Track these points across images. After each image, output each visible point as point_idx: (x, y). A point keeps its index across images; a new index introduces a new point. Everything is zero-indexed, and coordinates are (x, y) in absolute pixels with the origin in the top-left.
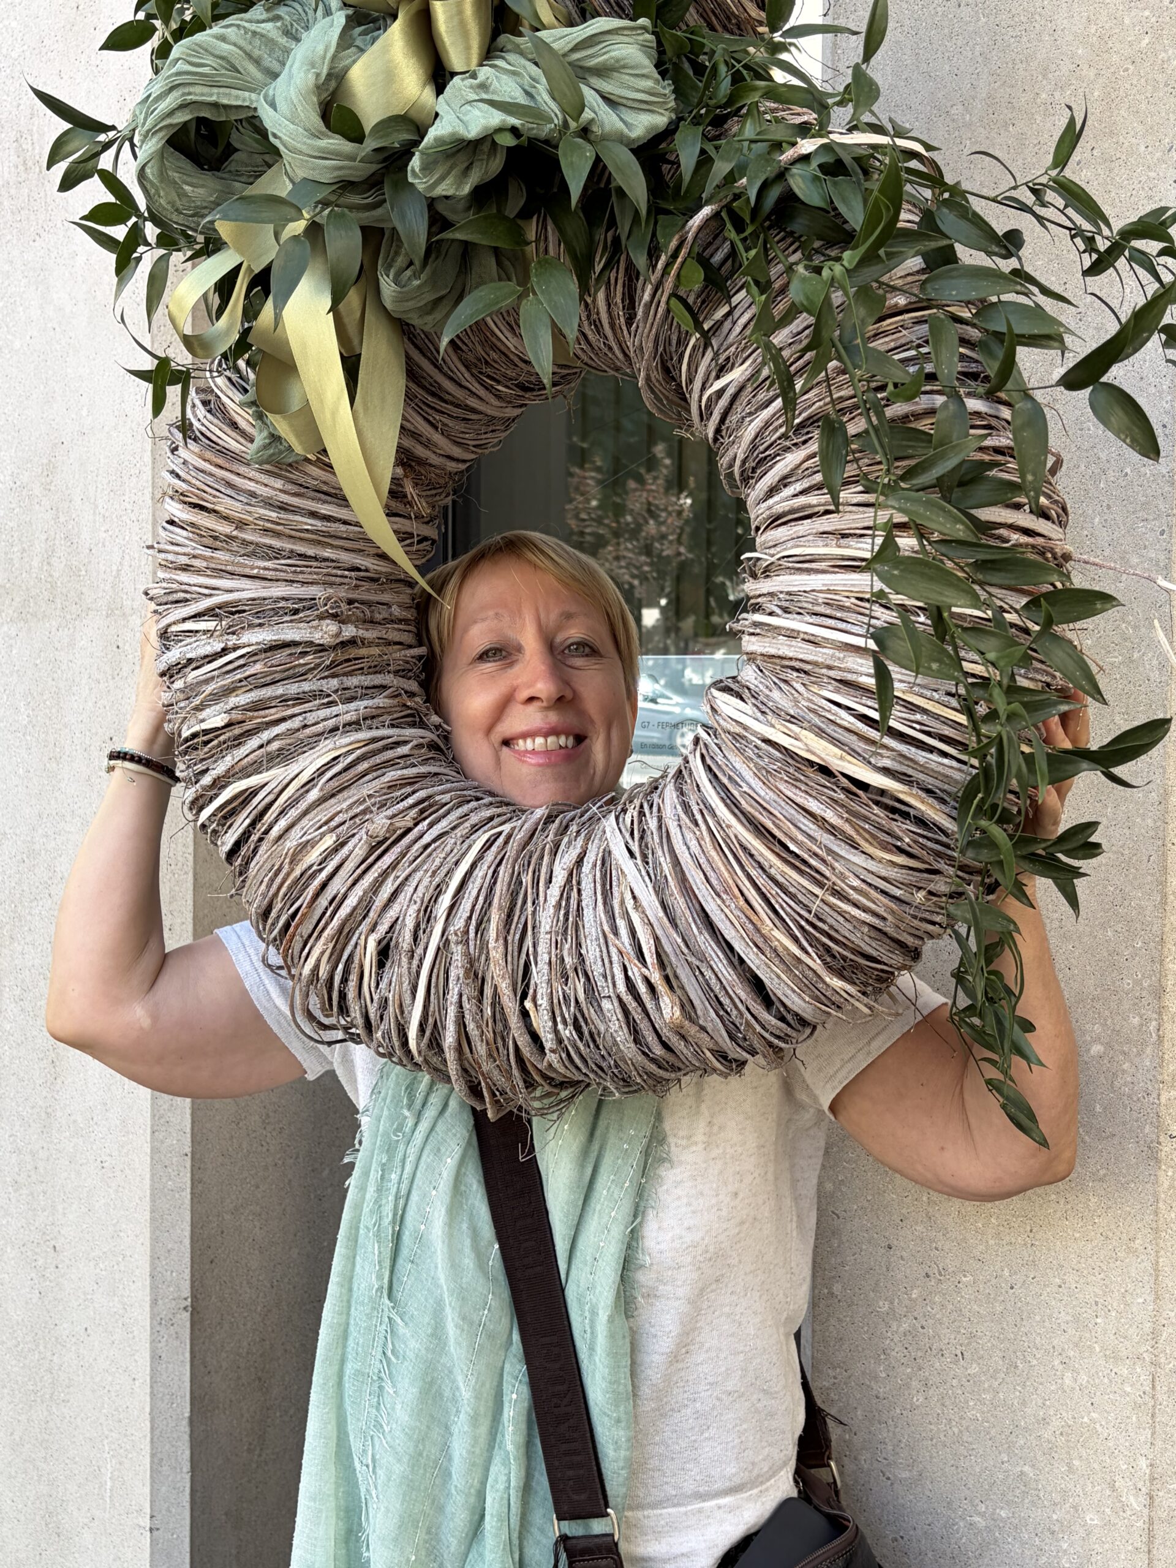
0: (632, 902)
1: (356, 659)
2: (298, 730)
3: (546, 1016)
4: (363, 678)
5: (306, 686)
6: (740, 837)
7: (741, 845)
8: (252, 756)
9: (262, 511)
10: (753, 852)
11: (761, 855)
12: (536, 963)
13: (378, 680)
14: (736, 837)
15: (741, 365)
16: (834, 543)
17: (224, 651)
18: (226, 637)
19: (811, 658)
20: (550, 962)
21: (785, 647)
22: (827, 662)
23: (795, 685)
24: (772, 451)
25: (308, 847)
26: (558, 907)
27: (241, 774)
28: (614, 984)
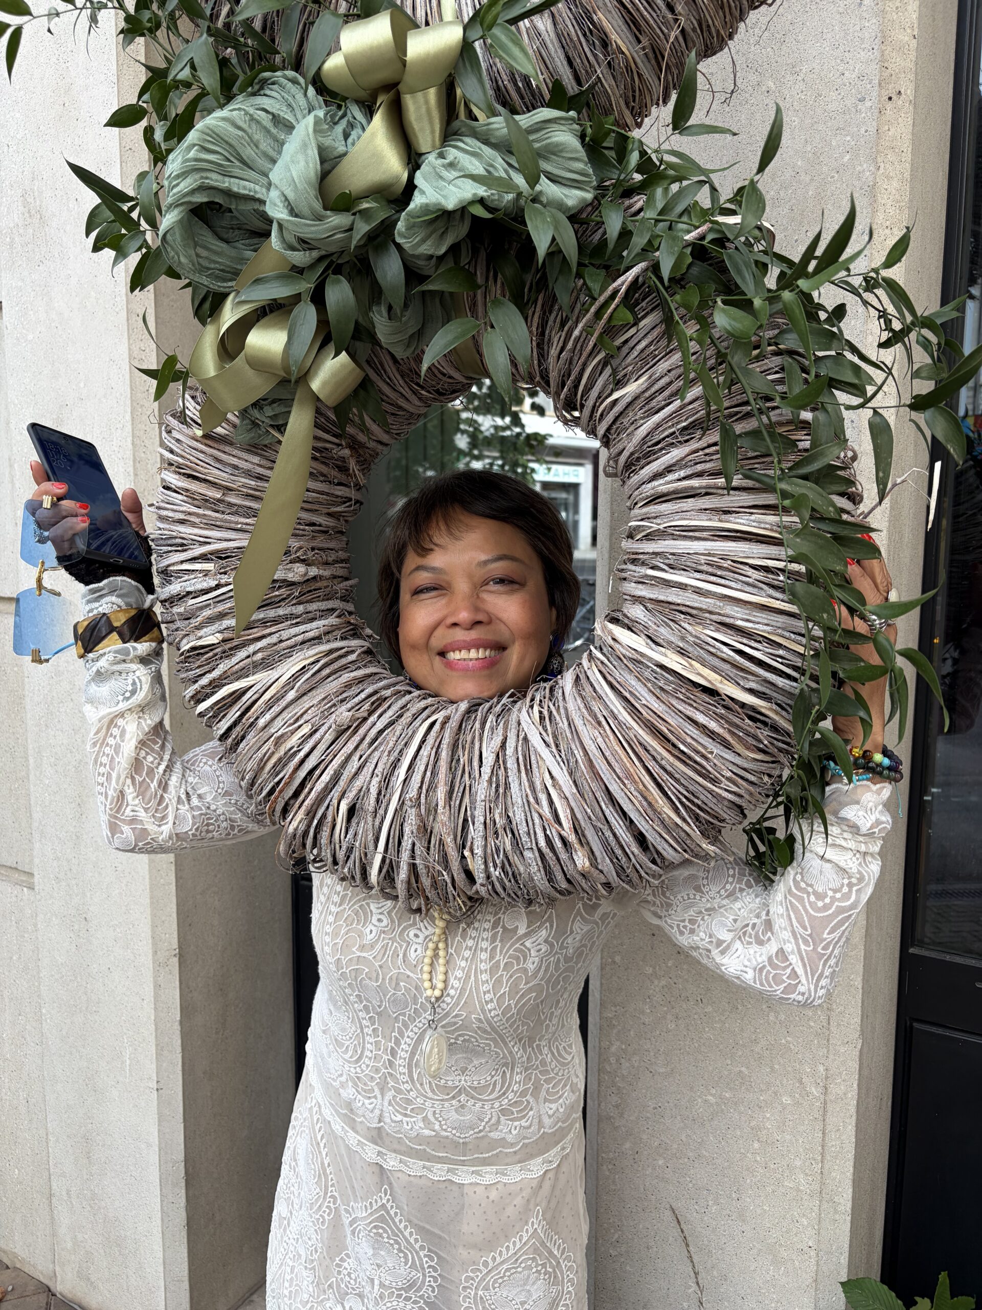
0: (550, 781)
1: (315, 590)
2: (275, 644)
3: (480, 861)
4: (320, 604)
5: (281, 612)
6: (639, 737)
7: (641, 744)
8: (241, 664)
9: (243, 480)
10: (649, 748)
11: (656, 750)
12: (473, 824)
13: (330, 604)
14: (635, 736)
15: (636, 380)
16: (716, 518)
17: (218, 586)
18: (219, 576)
19: (696, 605)
20: (485, 823)
21: (673, 596)
22: (710, 609)
23: (683, 624)
24: (659, 446)
25: (289, 734)
26: (490, 781)
27: (232, 678)
28: (536, 839)
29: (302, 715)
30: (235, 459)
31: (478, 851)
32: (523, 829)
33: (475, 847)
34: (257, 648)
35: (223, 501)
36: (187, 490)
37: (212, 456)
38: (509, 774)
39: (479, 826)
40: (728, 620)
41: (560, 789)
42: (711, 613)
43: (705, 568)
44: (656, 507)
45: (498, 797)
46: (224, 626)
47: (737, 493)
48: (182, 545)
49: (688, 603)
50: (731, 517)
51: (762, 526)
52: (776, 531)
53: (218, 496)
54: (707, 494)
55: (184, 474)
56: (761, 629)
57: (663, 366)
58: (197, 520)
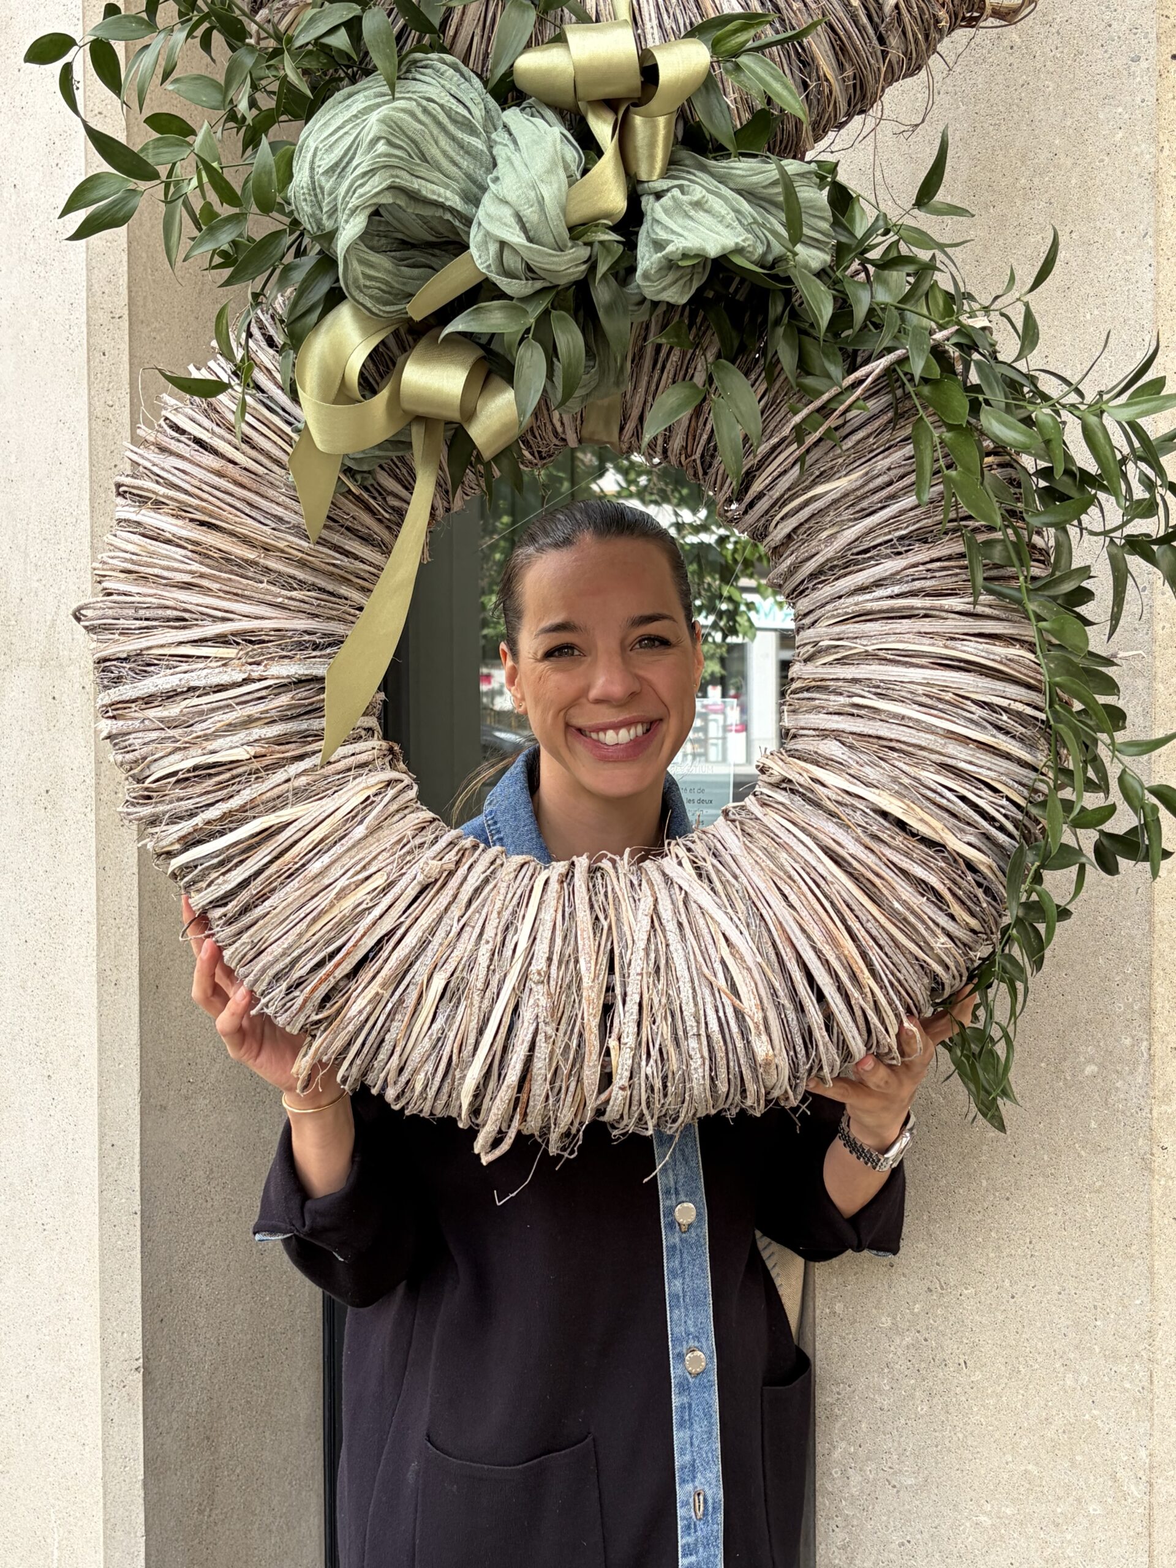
0: (727, 949)
2: (321, 767)
3: (627, 1054)
8: (275, 790)
9: (293, 539)
12: (624, 1003)
15: (845, 476)
16: (941, 644)
17: (246, 681)
18: (249, 667)
19: (914, 741)
20: (640, 1005)
21: (883, 730)
22: (930, 746)
23: (897, 763)
24: (868, 555)
25: (353, 887)
26: (647, 950)
27: (262, 807)
28: (706, 1023)
29: (369, 863)
30: (280, 509)
31: (630, 1040)
32: (689, 1010)
33: (624, 1035)
34: (300, 770)
35: (257, 564)
36: (197, 544)
37: (244, 500)
38: (670, 942)
39: (632, 1007)
40: (950, 761)
41: (742, 959)
42: (932, 751)
43: (924, 699)
44: (856, 625)
45: (657, 970)
46: (257, 737)
47: (963, 618)
48: (184, 620)
49: (903, 739)
50: (958, 644)
51: (992, 657)
52: (1005, 664)
53: (251, 555)
54: (926, 616)
55: (192, 520)
56: (985, 774)
57: (882, 463)
58: (215, 586)
